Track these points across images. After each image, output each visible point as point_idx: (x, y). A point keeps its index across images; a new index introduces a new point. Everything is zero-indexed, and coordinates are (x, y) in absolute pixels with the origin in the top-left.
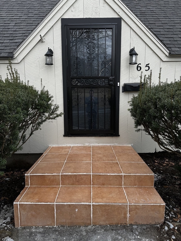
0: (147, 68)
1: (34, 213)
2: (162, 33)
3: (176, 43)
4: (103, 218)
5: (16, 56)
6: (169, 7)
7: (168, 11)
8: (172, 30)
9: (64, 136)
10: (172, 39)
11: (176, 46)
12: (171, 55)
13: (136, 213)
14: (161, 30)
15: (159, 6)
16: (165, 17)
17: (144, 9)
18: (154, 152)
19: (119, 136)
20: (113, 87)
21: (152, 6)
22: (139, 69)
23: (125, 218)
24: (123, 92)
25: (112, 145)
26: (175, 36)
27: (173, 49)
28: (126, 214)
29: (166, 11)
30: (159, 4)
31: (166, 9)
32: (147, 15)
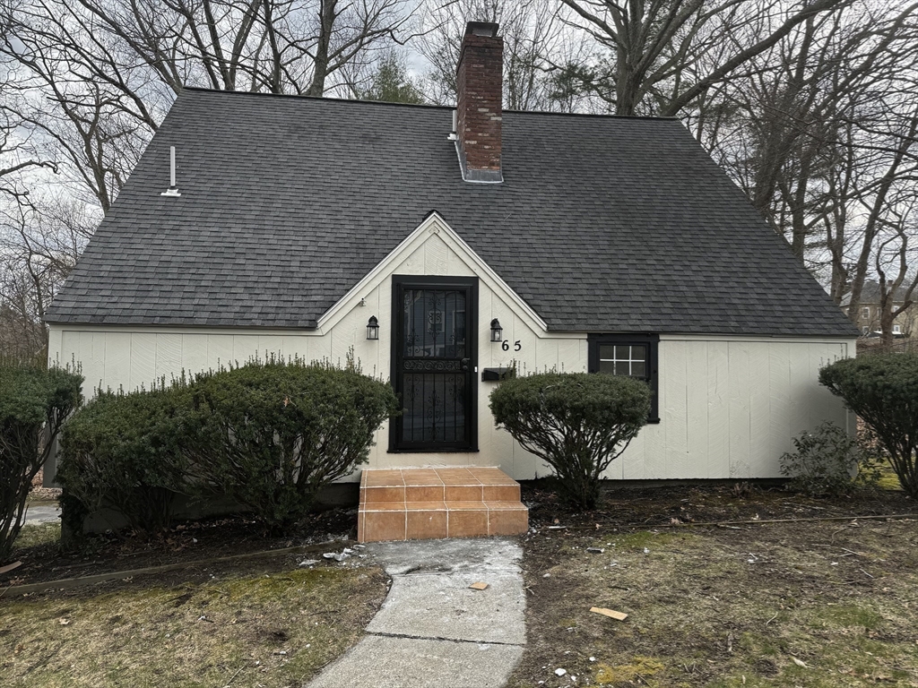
0: (517, 347)
1: (381, 523)
2: (541, 292)
3: (559, 310)
4: (461, 529)
5: (319, 325)
6: (560, 238)
7: (556, 246)
8: (556, 286)
9: (388, 452)
10: (554, 304)
11: (559, 316)
12: (550, 331)
13: (497, 521)
14: (541, 286)
15: (543, 233)
16: (550, 260)
17: (516, 239)
18: (533, 478)
19: (478, 451)
20: (468, 374)
21: (531, 232)
22: (505, 347)
23: (485, 527)
24: (483, 381)
25: (467, 466)
26: (559, 298)
27: (554, 321)
28: (485, 522)
29: (553, 246)
30: (544, 229)
31: (553, 242)
32: (522, 255)
